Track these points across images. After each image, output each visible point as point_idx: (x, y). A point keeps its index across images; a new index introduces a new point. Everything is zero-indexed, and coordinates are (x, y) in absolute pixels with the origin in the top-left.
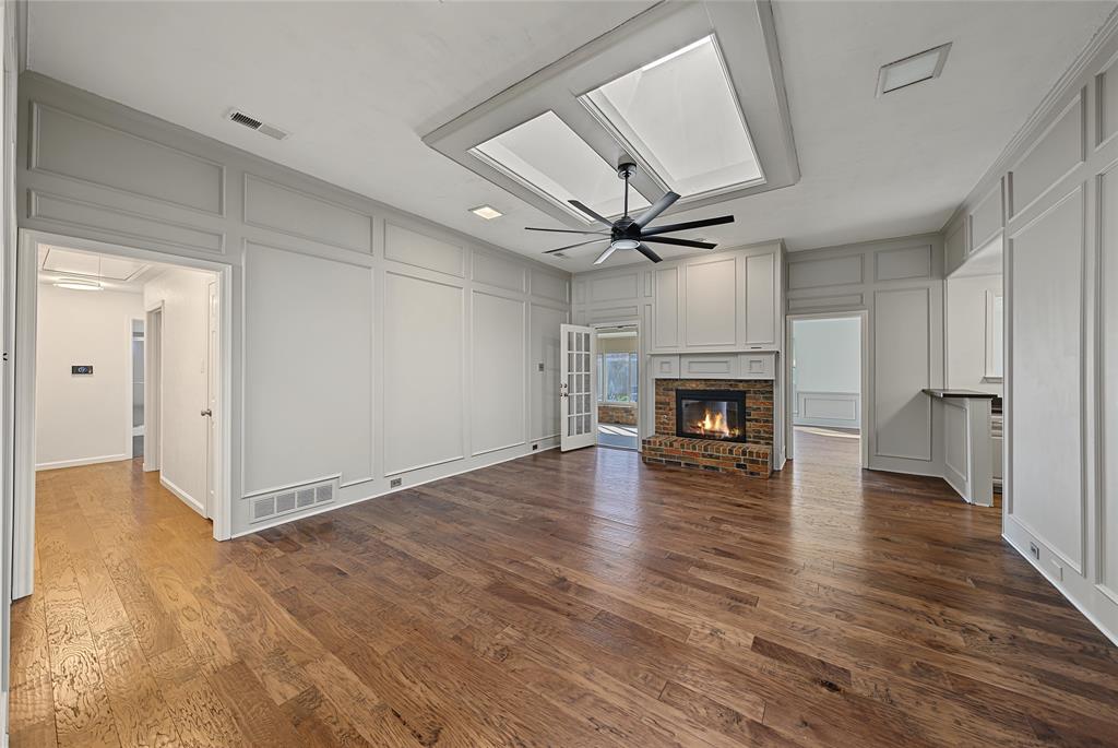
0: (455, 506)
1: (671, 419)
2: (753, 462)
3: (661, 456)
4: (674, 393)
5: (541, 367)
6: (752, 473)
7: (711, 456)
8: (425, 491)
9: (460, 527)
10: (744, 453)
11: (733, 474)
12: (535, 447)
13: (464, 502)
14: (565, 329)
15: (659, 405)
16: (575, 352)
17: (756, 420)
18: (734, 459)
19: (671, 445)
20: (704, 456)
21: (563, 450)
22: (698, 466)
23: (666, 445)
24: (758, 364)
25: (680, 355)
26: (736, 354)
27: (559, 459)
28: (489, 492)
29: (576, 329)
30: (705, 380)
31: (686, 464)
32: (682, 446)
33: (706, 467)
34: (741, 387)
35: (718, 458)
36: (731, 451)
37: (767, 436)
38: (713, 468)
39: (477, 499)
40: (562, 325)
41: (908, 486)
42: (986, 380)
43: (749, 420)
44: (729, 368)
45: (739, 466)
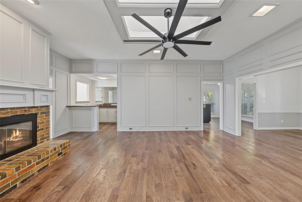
6: (65, 154)
17: (42, 129)
20: (37, 164)
26: (34, 90)
34: (34, 111)
35: (48, 158)
37: (47, 136)
42: (76, 102)
43: (39, 131)
45: (59, 155)
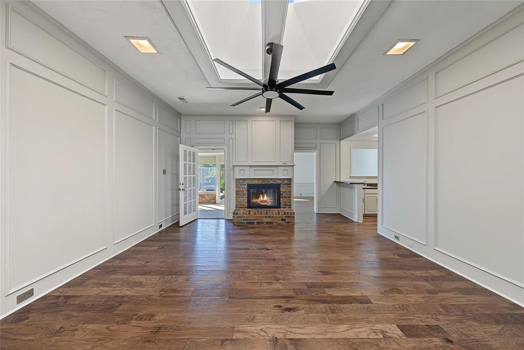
0: (121, 300)
1: (244, 200)
2: (288, 217)
3: (243, 220)
4: (246, 186)
5: (164, 172)
6: (288, 223)
7: (269, 217)
8: (71, 292)
9: (142, 323)
10: (285, 214)
11: (280, 224)
12: (161, 226)
13: (126, 292)
14: (182, 148)
15: (237, 193)
16: (188, 163)
17: (285, 197)
18: (280, 217)
19: (249, 214)
20: (266, 217)
21: (180, 225)
22: (263, 223)
23: (246, 214)
24: (286, 171)
25: (250, 166)
26: (277, 166)
27: (179, 232)
28: (145, 273)
29: (189, 149)
30: (262, 179)
31: (257, 223)
32: (255, 214)
33: (267, 223)
34: (280, 182)
35: (273, 217)
36: (279, 213)
37: (289, 204)
38: (271, 223)
39: (140, 284)
40: (180, 145)
41: (337, 218)
42: (351, 177)
43: (282, 198)
44: (273, 173)
45: (282, 220)
